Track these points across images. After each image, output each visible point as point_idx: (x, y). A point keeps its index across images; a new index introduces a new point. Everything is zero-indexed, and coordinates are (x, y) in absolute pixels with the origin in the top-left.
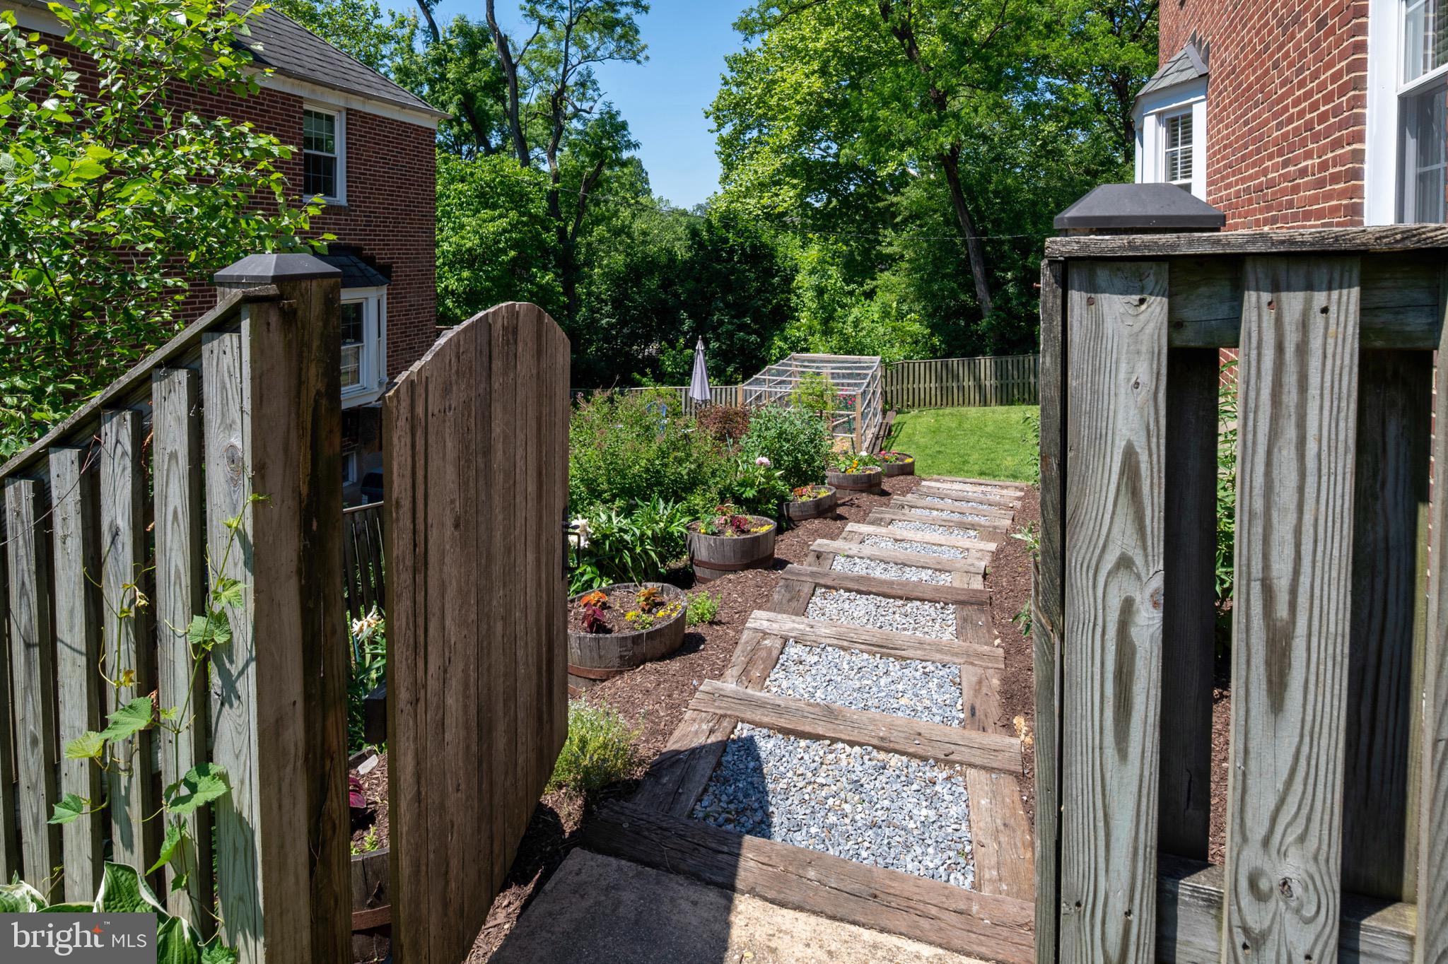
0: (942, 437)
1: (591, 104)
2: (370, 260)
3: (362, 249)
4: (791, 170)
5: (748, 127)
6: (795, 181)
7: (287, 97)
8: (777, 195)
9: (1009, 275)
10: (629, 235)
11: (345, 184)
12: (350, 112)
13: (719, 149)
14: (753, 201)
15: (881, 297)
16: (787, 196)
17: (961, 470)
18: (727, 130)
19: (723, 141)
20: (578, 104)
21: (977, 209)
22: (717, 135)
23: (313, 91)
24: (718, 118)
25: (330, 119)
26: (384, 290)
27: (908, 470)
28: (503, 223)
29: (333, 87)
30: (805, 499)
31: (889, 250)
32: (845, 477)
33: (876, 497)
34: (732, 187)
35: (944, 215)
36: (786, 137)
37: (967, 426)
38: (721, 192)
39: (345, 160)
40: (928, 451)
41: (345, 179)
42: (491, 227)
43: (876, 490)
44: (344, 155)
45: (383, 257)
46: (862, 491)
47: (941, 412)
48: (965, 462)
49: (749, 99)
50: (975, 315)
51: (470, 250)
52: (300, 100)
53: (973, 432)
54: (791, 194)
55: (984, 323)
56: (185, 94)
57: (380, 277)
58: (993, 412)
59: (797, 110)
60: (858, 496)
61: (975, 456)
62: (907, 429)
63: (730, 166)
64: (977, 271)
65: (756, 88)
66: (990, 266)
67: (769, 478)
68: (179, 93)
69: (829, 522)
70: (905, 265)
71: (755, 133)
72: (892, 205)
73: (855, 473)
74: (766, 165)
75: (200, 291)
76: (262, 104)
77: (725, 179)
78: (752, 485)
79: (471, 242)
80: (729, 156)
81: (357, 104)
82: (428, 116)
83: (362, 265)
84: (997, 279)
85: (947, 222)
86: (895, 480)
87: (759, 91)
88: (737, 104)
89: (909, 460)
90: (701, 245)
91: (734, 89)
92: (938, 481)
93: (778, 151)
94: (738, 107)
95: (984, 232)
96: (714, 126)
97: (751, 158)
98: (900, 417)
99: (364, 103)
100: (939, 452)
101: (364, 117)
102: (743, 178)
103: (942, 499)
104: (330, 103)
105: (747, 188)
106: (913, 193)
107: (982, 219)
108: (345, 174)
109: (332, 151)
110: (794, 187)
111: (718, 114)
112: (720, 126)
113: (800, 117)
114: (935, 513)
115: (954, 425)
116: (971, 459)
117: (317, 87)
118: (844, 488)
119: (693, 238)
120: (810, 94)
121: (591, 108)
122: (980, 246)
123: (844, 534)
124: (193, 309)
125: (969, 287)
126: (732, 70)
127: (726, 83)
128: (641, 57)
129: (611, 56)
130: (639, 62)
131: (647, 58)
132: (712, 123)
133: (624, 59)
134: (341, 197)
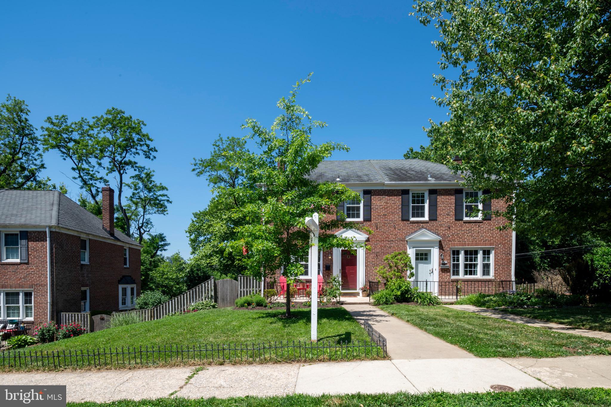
2: (132, 279)
5: (200, 236)
6: (218, 255)
7: (122, 246)
11: (128, 263)
12: (129, 248)
13: (190, 243)
14: (204, 261)
16: (215, 260)
18: (193, 237)
19: (191, 240)
20: (145, 229)
22: (189, 238)
34: (196, 256)
38: (192, 258)
44: (128, 257)
45: (134, 278)
52: (124, 247)
54: (217, 259)
56: (112, 248)
63: (194, 249)
65: (205, 227)
74: (207, 249)
76: (120, 248)
77: (193, 253)
80: (194, 245)
81: (130, 246)
88: (196, 229)
91: (196, 224)
97: (202, 247)
99: (132, 246)
102: (200, 253)
105: (202, 257)
108: (128, 261)
110: (217, 257)
111: (190, 232)
112: (191, 235)
117: (126, 244)
121: (149, 230)
126: (195, 217)
127: (193, 222)
128: (165, 213)
129: (155, 213)
130: (164, 215)
131: (167, 214)
132: (188, 235)
133: (159, 213)
134: (128, 266)
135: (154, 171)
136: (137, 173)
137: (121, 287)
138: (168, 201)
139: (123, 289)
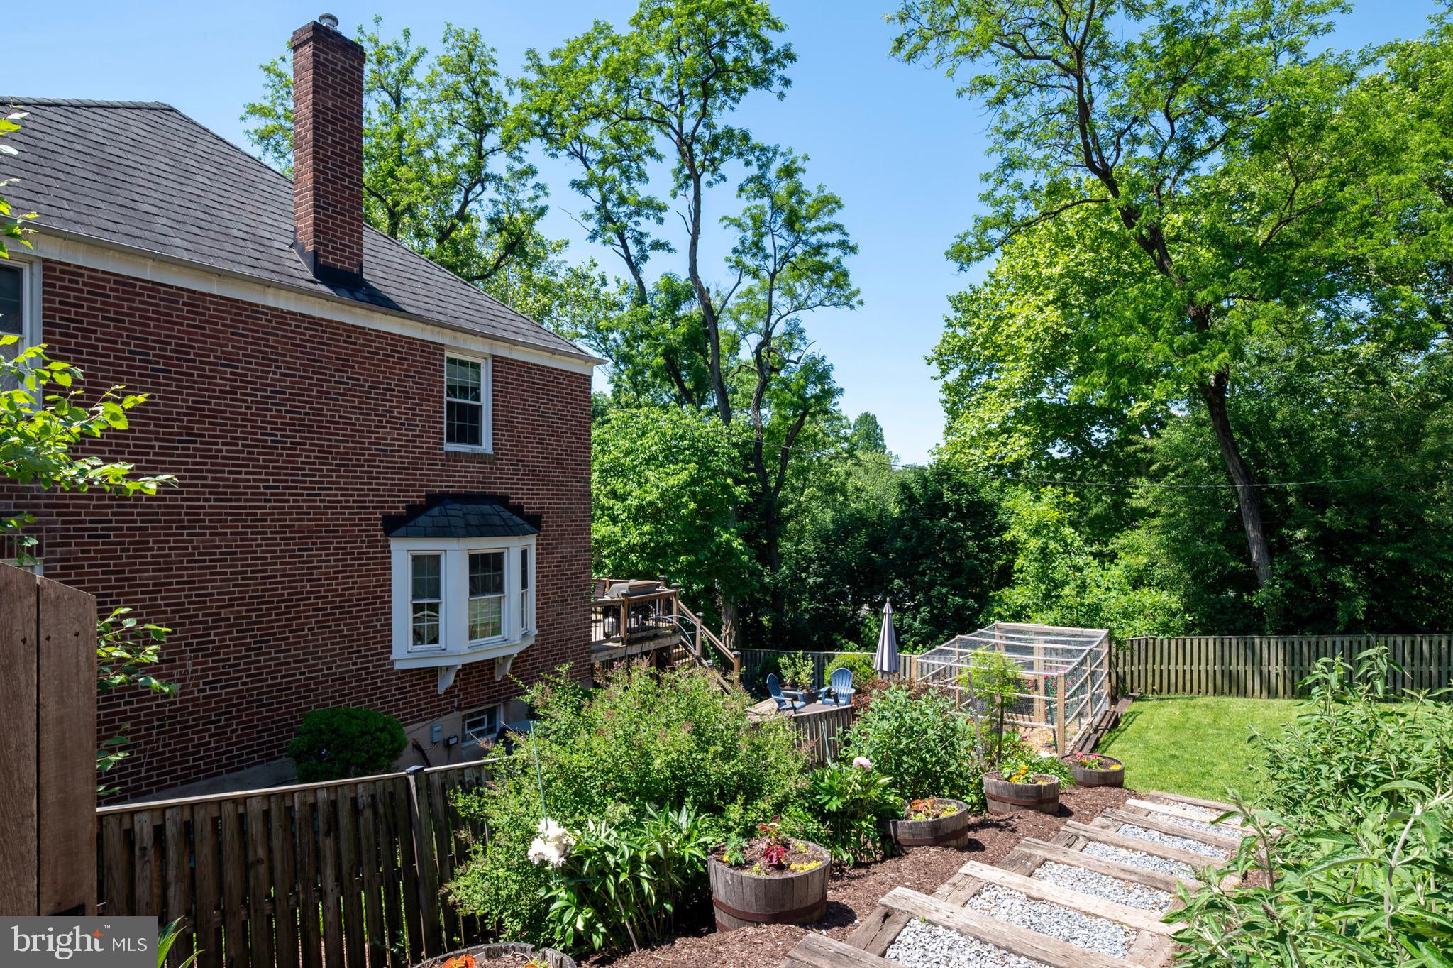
0: (1183, 737)
1: (799, 354)
2: (518, 510)
3: (508, 498)
4: (1022, 416)
5: (977, 372)
6: (1027, 428)
7: (426, 344)
8: (1005, 444)
9: (1299, 535)
10: (843, 493)
11: (491, 432)
12: (496, 359)
13: (943, 397)
14: (978, 452)
15: (1125, 560)
16: (1018, 447)
17: (1198, 785)
18: (954, 376)
19: (948, 389)
20: (786, 356)
21: (1254, 452)
22: (941, 382)
23: (455, 338)
24: (942, 363)
25: (476, 366)
26: (531, 541)
27: (1114, 781)
28: (684, 476)
29: (475, 334)
30: (920, 818)
31: (1140, 503)
32: (1004, 787)
33: (1048, 818)
34: (955, 438)
35: (1209, 459)
36: (1016, 379)
37: (1224, 723)
38: (943, 444)
39: (490, 408)
40: (1158, 754)
41: (491, 427)
42: (672, 481)
43: (1050, 806)
44: (490, 403)
45: (531, 506)
46: (1028, 807)
47: (1192, 703)
48: (1204, 775)
49: (975, 341)
50: (1249, 582)
51: (651, 504)
52: (440, 347)
53: (1230, 732)
54: (1022, 443)
55: (1262, 594)
56: (319, 343)
57: (527, 527)
58: (1267, 707)
59: (1028, 349)
60: (1021, 813)
61: (1223, 766)
62: (1141, 721)
63: (953, 414)
64: (1252, 531)
65: (982, 327)
66: (1269, 524)
67: (866, 786)
68: (313, 342)
69: (950, 852)
70: (1157, 521)
71: (984, 378)
72: (1145, 449)
73: (1021, 782)
74: (993, 413)
75: (334, 537)
76: (400, 352)
77: (949, 430)
78: (841, 794)
79: (652, 496)
80: (955, 403)
81: (503, 351)
82: (582, 362)
83: (507, 514)
84: (1281, 539)
85: (1214, 469)
86: (1090, 794)
87: (985, 330)
88: (962, 348)
89: (1116, 768)
90: (912, 499)
91: (961, 332)
92: (1154, 799)
93: (1009, 393)
94: (963, 349)
95: (1264, 479)
96: (937, 373)
97: (979, 405)
98: (1135, 706)
99: (511, 349)
100: (1174, 756)
101: (511, 364)
102: (970, 426)
103: (1146, 829)
104: (475, 349)
105: (973, 438)
106: (1174, 435)
107: (1261, 464)
108: (491, 422)
109: (477, 398)
110: (1027, 435)
112: (944, 373)
113: (1032, 357)
114: (1122, 852)
115: (1205, 721)
116: (1216, 771)
117: (459, 335)
118: (1004, 801)
119: (903, 492)
120: (1046, 330)
121: (799, 358)
122: (1256, 497)
123: (954, 879)
124: (327, 555)
125: (1242, 551)
126: (957, 310)
127: (950, 325)
128: (854, 301)
129: (822, 304)
130: (852, 307)
131: (861, 303)
132: (935, 370)
133: (835, 305)
134: (487, 446)
135: (806, 158)
136: (754, 171)
137: (402, 553)
138: (843, 245)
139: (417, 560)
